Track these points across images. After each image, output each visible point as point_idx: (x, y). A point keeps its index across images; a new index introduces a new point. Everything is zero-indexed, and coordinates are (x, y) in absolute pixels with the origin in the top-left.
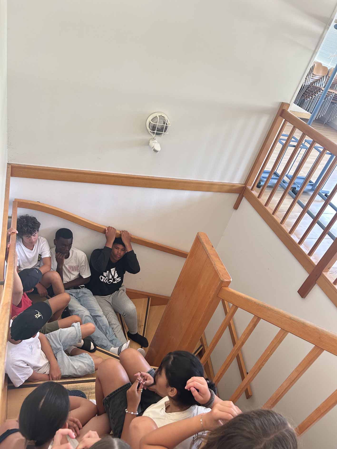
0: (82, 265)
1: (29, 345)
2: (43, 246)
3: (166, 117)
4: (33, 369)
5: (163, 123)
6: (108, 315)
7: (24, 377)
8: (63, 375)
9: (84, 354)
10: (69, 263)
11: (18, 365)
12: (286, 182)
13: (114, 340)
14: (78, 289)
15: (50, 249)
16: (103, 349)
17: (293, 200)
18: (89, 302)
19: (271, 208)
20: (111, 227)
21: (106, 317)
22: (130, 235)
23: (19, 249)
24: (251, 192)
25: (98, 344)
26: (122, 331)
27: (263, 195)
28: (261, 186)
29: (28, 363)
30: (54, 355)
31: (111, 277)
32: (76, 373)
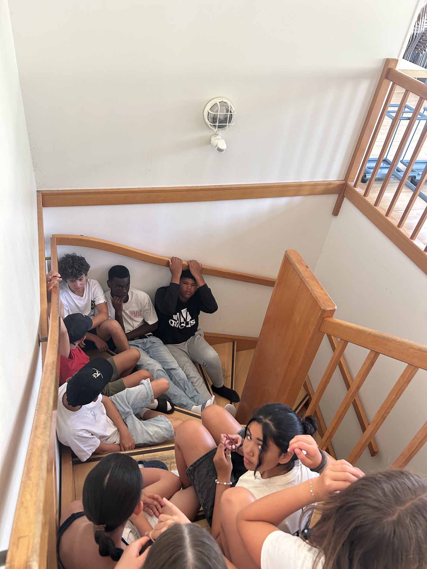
0: (146, 309)
1: (91, 412)
2: (95, 290)
3: (230, 102)
4: (100, 439)
5: (226, 111)
6: (185, 367)
7: (91, 449)
8: (136, 443)
9: (159, 416)
10: (129, 308)
11: (81, 436)
12: (403, 171)
13: (195, 397)
14: (144, 339)
15: (104, 293)
16: (183, 408)
17: (413, 192)
18: (159, 353)
19: (384, 208)
20: (175, 257)
21: (183, 370)
22: (200, 265)
23: (67, 296)
24: (354, 189)
25: (176, 403)
26: (204, 385)
27: (371, 191)
28: (367, 180)
29: (93, 432)
30: (123, 420)
31: (182, 320)
32: (152, 441)
